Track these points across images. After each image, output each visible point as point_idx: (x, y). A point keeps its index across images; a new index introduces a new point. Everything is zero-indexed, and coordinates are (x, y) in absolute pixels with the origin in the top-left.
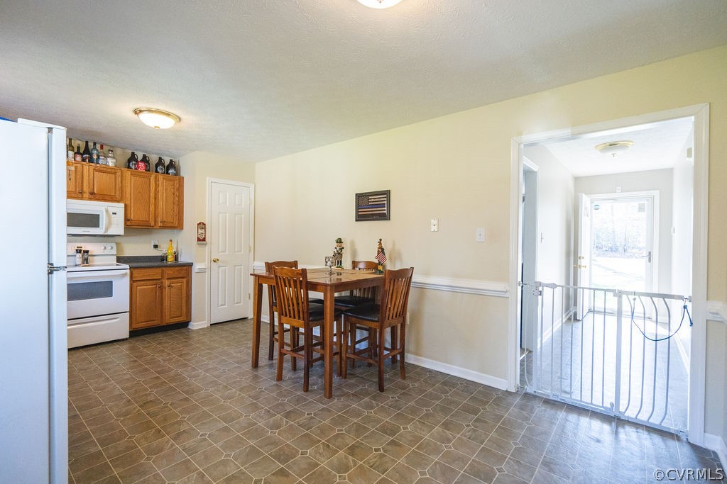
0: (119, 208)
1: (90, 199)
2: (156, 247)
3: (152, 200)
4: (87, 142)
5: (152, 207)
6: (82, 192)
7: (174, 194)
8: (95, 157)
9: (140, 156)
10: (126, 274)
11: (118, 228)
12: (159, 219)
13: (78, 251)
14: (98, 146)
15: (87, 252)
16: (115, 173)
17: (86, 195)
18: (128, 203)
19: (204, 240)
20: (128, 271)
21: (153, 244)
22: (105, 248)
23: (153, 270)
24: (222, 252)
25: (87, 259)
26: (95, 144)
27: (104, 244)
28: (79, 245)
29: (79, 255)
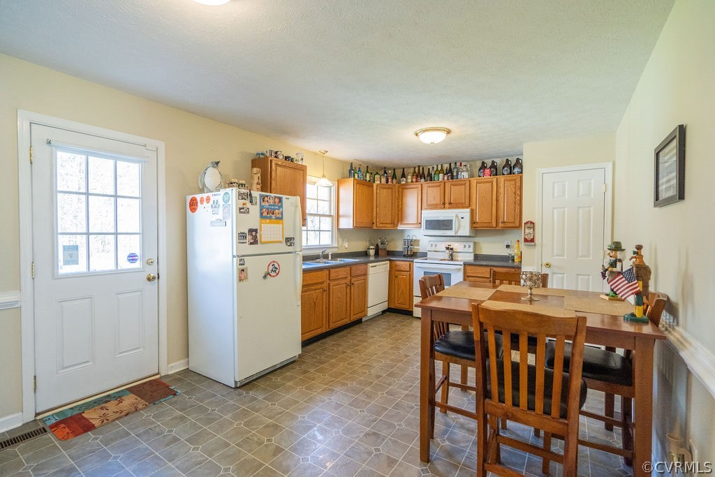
0: (466, 213)
1: (449, 208)
2: (508, 246)
3: (494, 202)
4: (450, 164)
5: (494, 210)
6: (444, 204)
7: (515, 193)
8: (455, 174)
9: (489, 163)
10: (460, 269)
11: (465, 229)
12: (501, 220)
13: (447, 248)
14: (458, 164)
15: (452, 249)
16: (465, 184)
17: (447, 205)
18: (474, 208)
19: (532, 240)
20: (462, 267)
21: (506, 244)
22: (465, 246)
23: (482, 268)
24: (557, 255)
25: (451, 255)
26: (456, 163)
27: (465, 243)
28: (449, 243)
29: (447, 251)
